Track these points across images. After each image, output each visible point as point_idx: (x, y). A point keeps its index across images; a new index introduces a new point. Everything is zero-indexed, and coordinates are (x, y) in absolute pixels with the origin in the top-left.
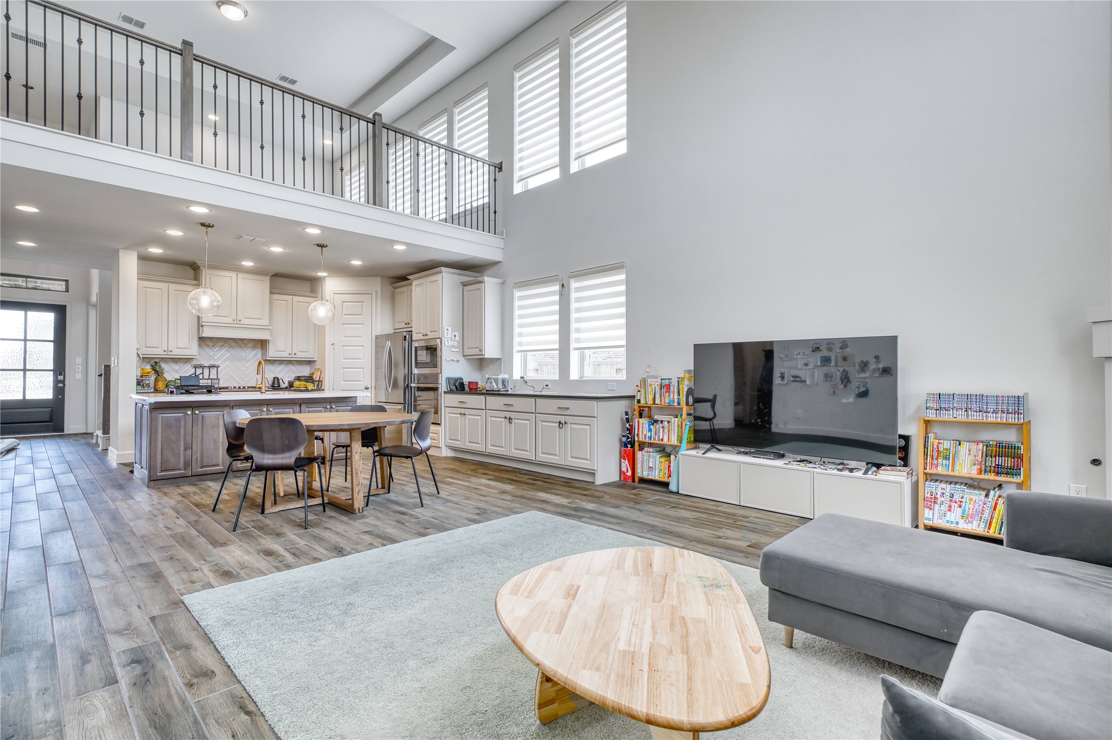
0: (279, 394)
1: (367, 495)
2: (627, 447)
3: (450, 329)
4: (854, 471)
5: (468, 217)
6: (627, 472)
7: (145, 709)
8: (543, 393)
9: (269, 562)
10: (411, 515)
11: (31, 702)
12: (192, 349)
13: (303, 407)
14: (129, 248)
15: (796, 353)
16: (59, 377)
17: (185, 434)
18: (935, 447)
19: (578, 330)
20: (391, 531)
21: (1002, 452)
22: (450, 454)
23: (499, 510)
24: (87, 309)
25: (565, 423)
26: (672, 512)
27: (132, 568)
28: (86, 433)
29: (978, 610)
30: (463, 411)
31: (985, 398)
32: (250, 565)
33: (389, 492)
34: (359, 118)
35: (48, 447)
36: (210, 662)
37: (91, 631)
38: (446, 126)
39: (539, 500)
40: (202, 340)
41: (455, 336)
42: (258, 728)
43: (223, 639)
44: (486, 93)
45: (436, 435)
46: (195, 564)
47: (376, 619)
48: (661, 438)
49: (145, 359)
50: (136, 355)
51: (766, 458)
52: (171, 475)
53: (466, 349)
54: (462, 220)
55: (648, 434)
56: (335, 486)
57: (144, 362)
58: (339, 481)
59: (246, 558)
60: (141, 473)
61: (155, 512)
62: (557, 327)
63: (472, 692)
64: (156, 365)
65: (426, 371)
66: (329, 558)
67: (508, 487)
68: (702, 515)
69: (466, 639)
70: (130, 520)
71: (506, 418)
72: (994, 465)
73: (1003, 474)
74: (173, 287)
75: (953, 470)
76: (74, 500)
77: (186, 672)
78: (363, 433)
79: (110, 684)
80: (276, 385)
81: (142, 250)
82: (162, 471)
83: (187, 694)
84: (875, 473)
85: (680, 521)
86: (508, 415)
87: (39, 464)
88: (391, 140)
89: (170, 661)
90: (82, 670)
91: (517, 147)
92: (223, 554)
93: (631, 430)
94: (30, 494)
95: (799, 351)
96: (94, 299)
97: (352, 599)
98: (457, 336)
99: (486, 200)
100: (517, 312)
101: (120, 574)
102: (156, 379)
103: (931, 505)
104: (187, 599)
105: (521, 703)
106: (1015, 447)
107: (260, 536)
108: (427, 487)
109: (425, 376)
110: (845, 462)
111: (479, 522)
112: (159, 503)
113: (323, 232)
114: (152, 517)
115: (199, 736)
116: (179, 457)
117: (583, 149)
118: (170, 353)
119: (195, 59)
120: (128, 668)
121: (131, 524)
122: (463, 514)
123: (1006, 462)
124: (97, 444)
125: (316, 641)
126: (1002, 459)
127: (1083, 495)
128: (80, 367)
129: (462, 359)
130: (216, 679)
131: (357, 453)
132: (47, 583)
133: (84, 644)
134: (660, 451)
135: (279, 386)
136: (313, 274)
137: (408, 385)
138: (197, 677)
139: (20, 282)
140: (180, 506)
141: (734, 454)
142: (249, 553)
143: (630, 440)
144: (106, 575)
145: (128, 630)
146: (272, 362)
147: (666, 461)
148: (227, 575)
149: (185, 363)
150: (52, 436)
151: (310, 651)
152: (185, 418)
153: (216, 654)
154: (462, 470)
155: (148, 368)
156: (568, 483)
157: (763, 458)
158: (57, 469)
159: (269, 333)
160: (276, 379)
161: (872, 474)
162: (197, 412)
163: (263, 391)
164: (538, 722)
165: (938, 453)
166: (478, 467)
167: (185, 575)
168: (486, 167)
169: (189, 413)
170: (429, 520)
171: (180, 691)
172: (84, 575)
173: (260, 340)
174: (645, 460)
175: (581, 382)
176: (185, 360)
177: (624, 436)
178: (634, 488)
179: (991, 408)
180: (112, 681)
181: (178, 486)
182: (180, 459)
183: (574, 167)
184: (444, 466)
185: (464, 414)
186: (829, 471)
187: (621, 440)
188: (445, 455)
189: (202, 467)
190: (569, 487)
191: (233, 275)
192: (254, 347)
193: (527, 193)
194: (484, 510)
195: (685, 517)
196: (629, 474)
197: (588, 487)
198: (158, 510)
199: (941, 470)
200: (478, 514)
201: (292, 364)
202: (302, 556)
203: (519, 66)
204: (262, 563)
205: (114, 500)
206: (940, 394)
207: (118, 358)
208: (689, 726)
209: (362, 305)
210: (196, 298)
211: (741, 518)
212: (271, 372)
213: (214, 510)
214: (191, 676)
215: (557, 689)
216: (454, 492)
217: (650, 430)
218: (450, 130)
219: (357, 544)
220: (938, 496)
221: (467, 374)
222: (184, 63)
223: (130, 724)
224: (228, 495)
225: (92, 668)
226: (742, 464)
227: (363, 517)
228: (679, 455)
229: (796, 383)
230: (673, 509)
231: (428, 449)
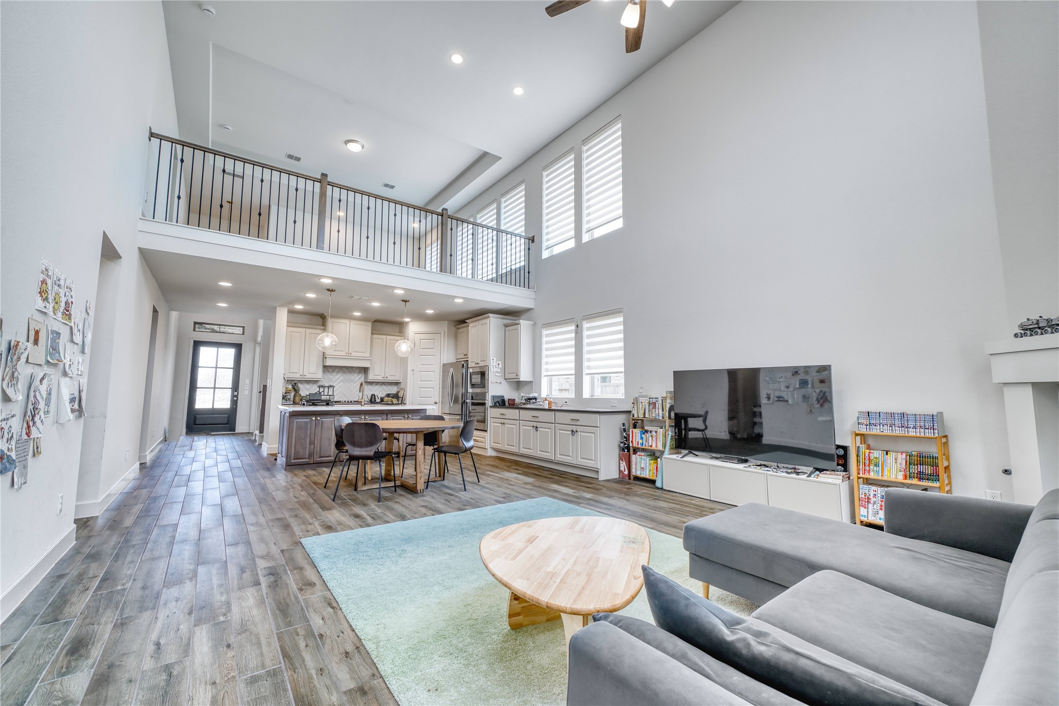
0: (375, 406)
1: (427, 481)
2: (625, 451)
3: (495, 359)
4: (800, 474)
5: (509, 277)
6: (625, 471)
7: (274, 600)
8: (563, 408)
9: (356, 522)
10: (456, 496)
11: (214, 591)
12: (318, 374)
13: (389, 416)
14: (282, 306)
15: (779, 377)
16: (235, 393)
17: (310, 433)
18: (867, 455)
19: (589, 360)
20: (439, 506)
21: (923, 461)
22: (494, 454)
23: (520, 495)
24: (255, 346)
25: (576, 431)
26: (652, 503)
27: (272, 520)
28: (249, 433)
29: (824, 569)
30: (503, 421)
31: (905, 416)
32: (344, 523)
33: (444, 480)
34: (432, 213)
35: (225, 441)
36: (314, 578)
37: (247, 555)
38: (495, 211)
39: (552, 490)
40: (326, 368)
41: (499, 364)
42: (337, 616)
43: (322, 565)
44: (524, 187)
45: (483, 439)
46: (310, 520)
47: (419, 561)
48: (650, 444)
49: (288, 381)
50: (283, 378)
51: (732, 463)
52: (301, 462)
53: (506, 374)
54: (504, 279)
55: (640, 441)
56: (407, 474)
57: (287, 383)
58: (410, 471)
59: (342, 518)
60: (281, 460)
61: (289, 487)
62: (573, 357)
63: (471, 607)
64: (294, 385)
65: (478, 390)
66: (395, 522)
67: (530, 480)
68: (676, 506)
69: (475, 577)
70: (273, 491)
71: (533, 427)
72: (916, 471)
73: (925, 479)
74: (309, 331)
75: (882, 476)
76: (240, 477)
77: (299, 582)
78: (425, 435)
79: (256, 585)
80: (372, 400)
81: (291, 307)
82: (295, 459)
83: (298, 594)
84: (816, 476)
85: (656, 509)
86: (535, 424)
87: (220, 452)
88: (454, 227)
89: (290, 576)
90: (241, 578)
91: (545, 225)
92: (328, 516)
93: (627, 438)
94: (214, 471)
95: (782, 375)
96: (259, 339)
97: (405, 547)
98: (500, 364)
99: (522, 264)
100: (544, 346)
101: (265, 524)
102: (294, 395)
103: (865, 504)
104: (303, 541)
105: (501, 617)
106: (933, 457)
107: (352, 505)
108: (470, 477)
109: (477, 394)
110: (797, 467)
111: (504, 503)
112: (291, 481)
113: (405, 292)
114: (286, 490)
115: (304, 617)
116: (306, 450)
117: (592, 224)
118: (304, 377)
119: (328, 184)
120: (267, 577)
121: (273, 493)
122: (493, 497)
123: (927, 470)
124: (255, 441)
125: (378, 571)
126: (923, 467)
127: (998, 500)
128: (248, 386)
129: (504, 382)
130: (316, 587)
131: (420, 449)
132: (223, 527)
133: (243, 562)
134: (651, 455)
135: (375, 401)
136: (401, 320)
137: (464, 401)
138: (305, 585)
139: (216, 328)
140: (304, 483)
141: (707, 459)
142: (344, 515)
143: (626, 445)
144: (257, 524)
145: (267, 557)
146: (371, 383)
147: (654, 463)
148: (329, 528)
149: (314, 384)
150: (228, 434)
151: (374, 576)
152: (311, 423)
153: (318, 574)
154: (501, 467)
155: (290, 387)
156: (578, 479)
157: (730, 462)
158: (231, 456)
159: (370, 362)
160: (373, 396)
161: (814, 477)
162: (319, 418)
163: (363, 404)
164: (509, 628)
165: (869, 461)
166: (513, 464)
167: (303, 527)
168: (523, 240)
169: (314, 419)
170: (468, 500)
171: (295, 593)
172: (244, 523)
173: (364, 367)
174: (638, 462)
175: (592, 400)
176: (314, 382)
177: (621, 443)
178: (629, 484)
179: (911, 424)
180: (257, 583)
181: (304, 470)
182: (306, 451)
183: (586, 238)
184: (488, 462)
185: (504, 424)
186: (780, 474)
187: (619, 445)
188: (490, 455)
189: (320, 457)
190: (577, 481)
191: (347, 321)
192: (360, 373)
193: (552, 258)
194: (509, 495)
195: (661, 507)
196: (626, 473)
197: (592, 482)
198: (290, 485)
199: (873, 475)
200: (504, 498)
201: (385, 385)
202: (377, 519)
203: (546, 168)
204: (351, 522)
205: (264, 478)
206: (868, 412)
207: (272, 380)
208: (570, 610)
209: (434, 342)
210: (321, 340)
211: (707, 510)
212: (369, 391)
213: (325, 487)
214: (302, 585)
215: (522, 606)
216: (490, 481)
217: (642, 438)
218: (498, 214)
219: (415, 514)
220: (871, 497)
221: (507, 393)
222: (321, 187)
223: (266, 607)
224: (335, 477)
225: (247, 576)
226: (711, 467)
227: (423, 496)
228: (663, 459)
229: (780, 402)
230: (654, 501)
231: (472, 448)
